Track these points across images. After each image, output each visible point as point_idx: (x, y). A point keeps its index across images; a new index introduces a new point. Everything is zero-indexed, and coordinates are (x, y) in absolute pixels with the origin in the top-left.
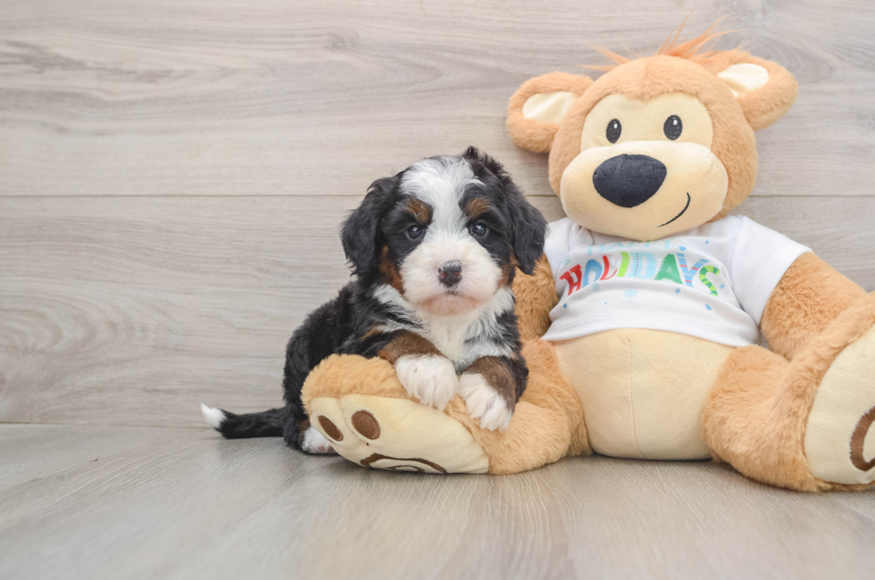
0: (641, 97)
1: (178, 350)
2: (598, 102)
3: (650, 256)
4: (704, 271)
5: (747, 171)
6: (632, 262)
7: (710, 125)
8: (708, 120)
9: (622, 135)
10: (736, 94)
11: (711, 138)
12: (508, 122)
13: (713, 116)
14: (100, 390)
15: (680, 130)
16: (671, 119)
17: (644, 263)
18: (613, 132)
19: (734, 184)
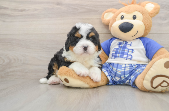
1: (27, 64)
9: (124, 18)
11: (142, 19)
14: (12, 72)
15: (136, 18)
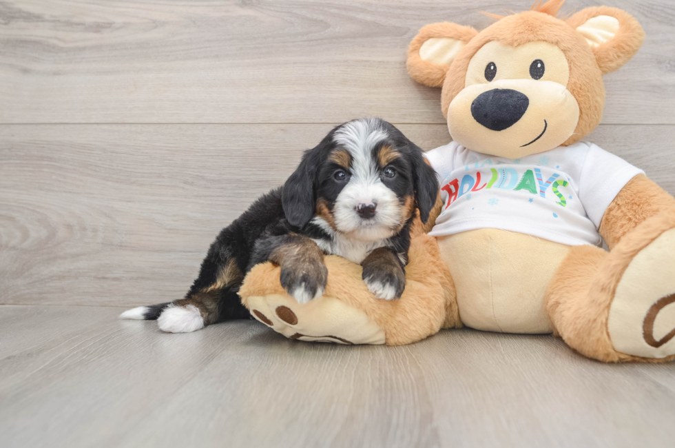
0: (511, 44)
1: (122, 246)
2: (480, 48)
3: (513, 171)
4: (556, 184)
5: (595, 106)
6: (500, 176)
7: (568, 68)
8: (566, 64)
9: (496, 75)
10: (590, 43)
11: (568, 79)
12: (407, 63)
13: (570, 61)
15: (543, 72)
16: (535, 62)
17: (509, 176)
18: (490, 73)
19: (584, 116)
